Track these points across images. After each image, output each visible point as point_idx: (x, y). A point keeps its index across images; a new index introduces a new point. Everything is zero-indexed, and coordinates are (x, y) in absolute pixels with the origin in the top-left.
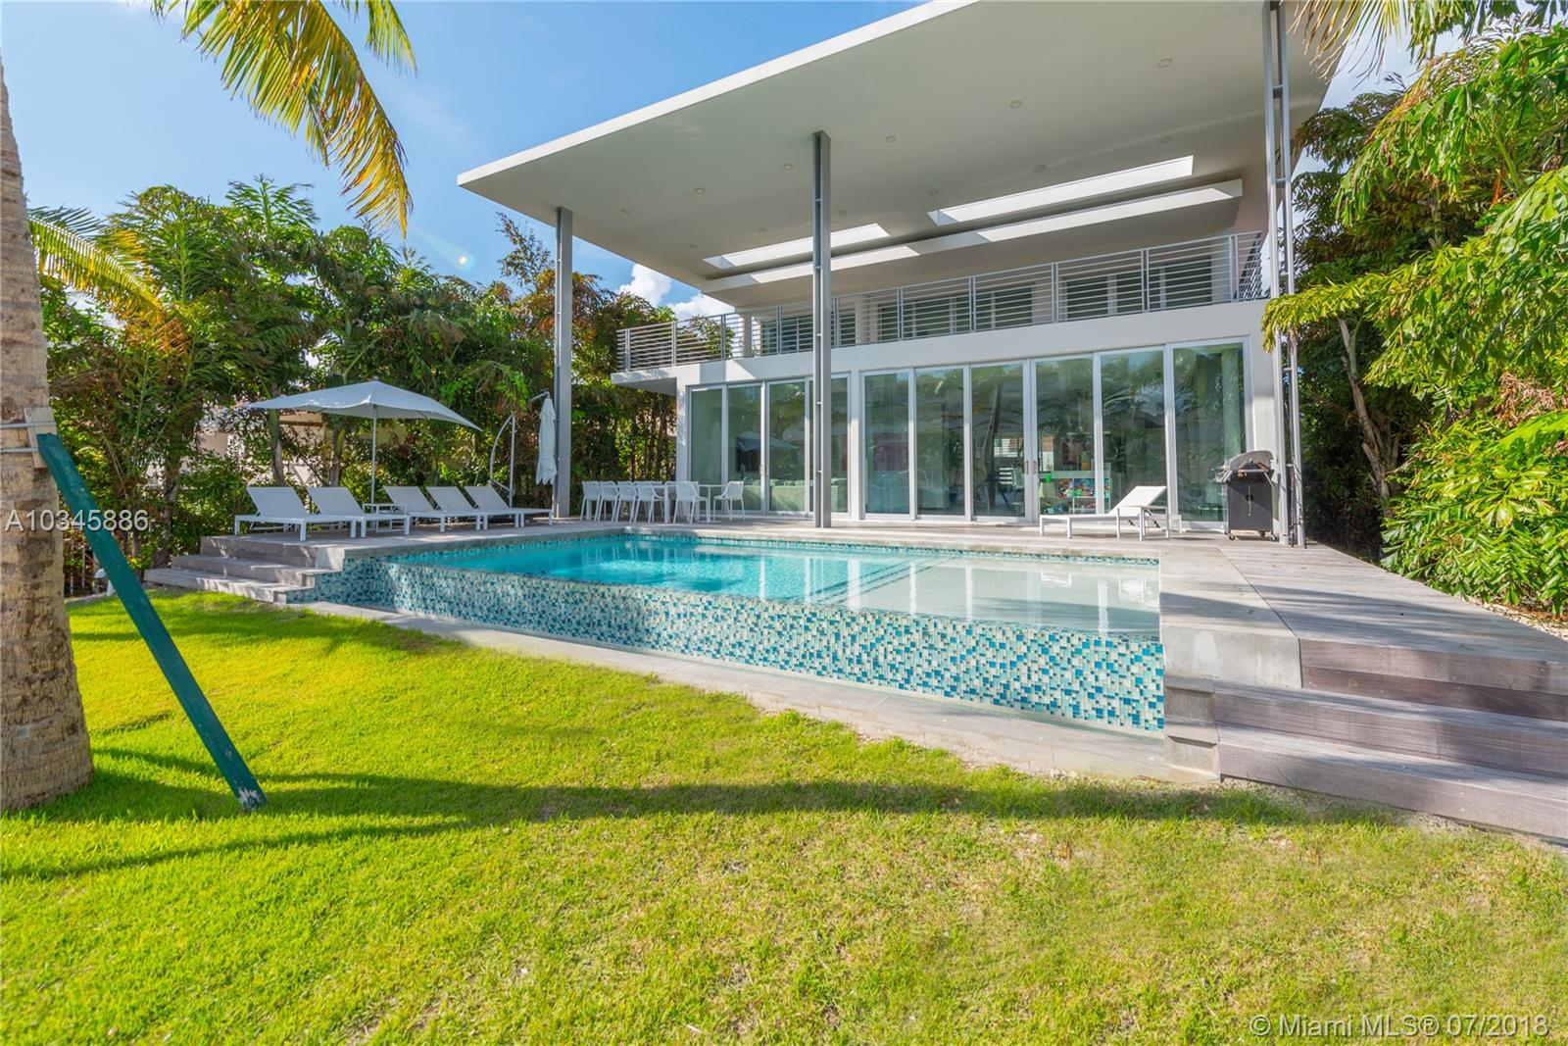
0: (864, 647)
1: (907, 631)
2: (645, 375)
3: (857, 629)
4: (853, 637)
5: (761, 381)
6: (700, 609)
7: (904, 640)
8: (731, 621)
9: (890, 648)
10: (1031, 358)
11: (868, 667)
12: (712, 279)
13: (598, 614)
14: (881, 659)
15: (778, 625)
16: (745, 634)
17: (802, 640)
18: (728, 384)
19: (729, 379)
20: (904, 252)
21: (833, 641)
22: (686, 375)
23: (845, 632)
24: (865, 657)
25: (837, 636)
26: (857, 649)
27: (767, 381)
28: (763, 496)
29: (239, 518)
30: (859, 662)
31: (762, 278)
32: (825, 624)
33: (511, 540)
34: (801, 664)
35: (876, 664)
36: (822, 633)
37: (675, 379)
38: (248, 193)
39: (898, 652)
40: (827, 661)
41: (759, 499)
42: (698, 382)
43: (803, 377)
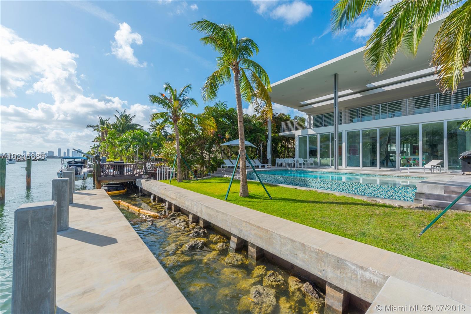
0: (355, 189)
1: (364, 186)
2: (288, 133)
3: (353, 185)
4: (353, 187)
5: (318, 134)
6: (320, 182)
7: (364, 187)
8: (327, 184)
9: (361, 189)
10: (398, 125)
11: (356, 192)
12: (301, 107)
13: (298, 182)
14: (359, 191)
15: (337, 185)
16: (330, 186)
17: (342, 187)
18: (309, 135)
19: (309, 133)
20: (359, 95)
21: (348, 187)
22: (298, 133)
23: (351, 186)
24: (355, 190)
25: (349, 187)
26: (353, 189)
27: (319, 134)
28: (318, 161)
29: (222, 165)
30: (354, 191)
31: (315, 106)
32: (347, 184)
33: (269, 170)
34: (342, 192)
35: (358, 191)
36: (346, 186)
37: (295, 134)
38: (217, 104)
39: (362, 189)
40: (347, 191)
41: (317, 162)
42: (301, 135)
43: (329, 132)
